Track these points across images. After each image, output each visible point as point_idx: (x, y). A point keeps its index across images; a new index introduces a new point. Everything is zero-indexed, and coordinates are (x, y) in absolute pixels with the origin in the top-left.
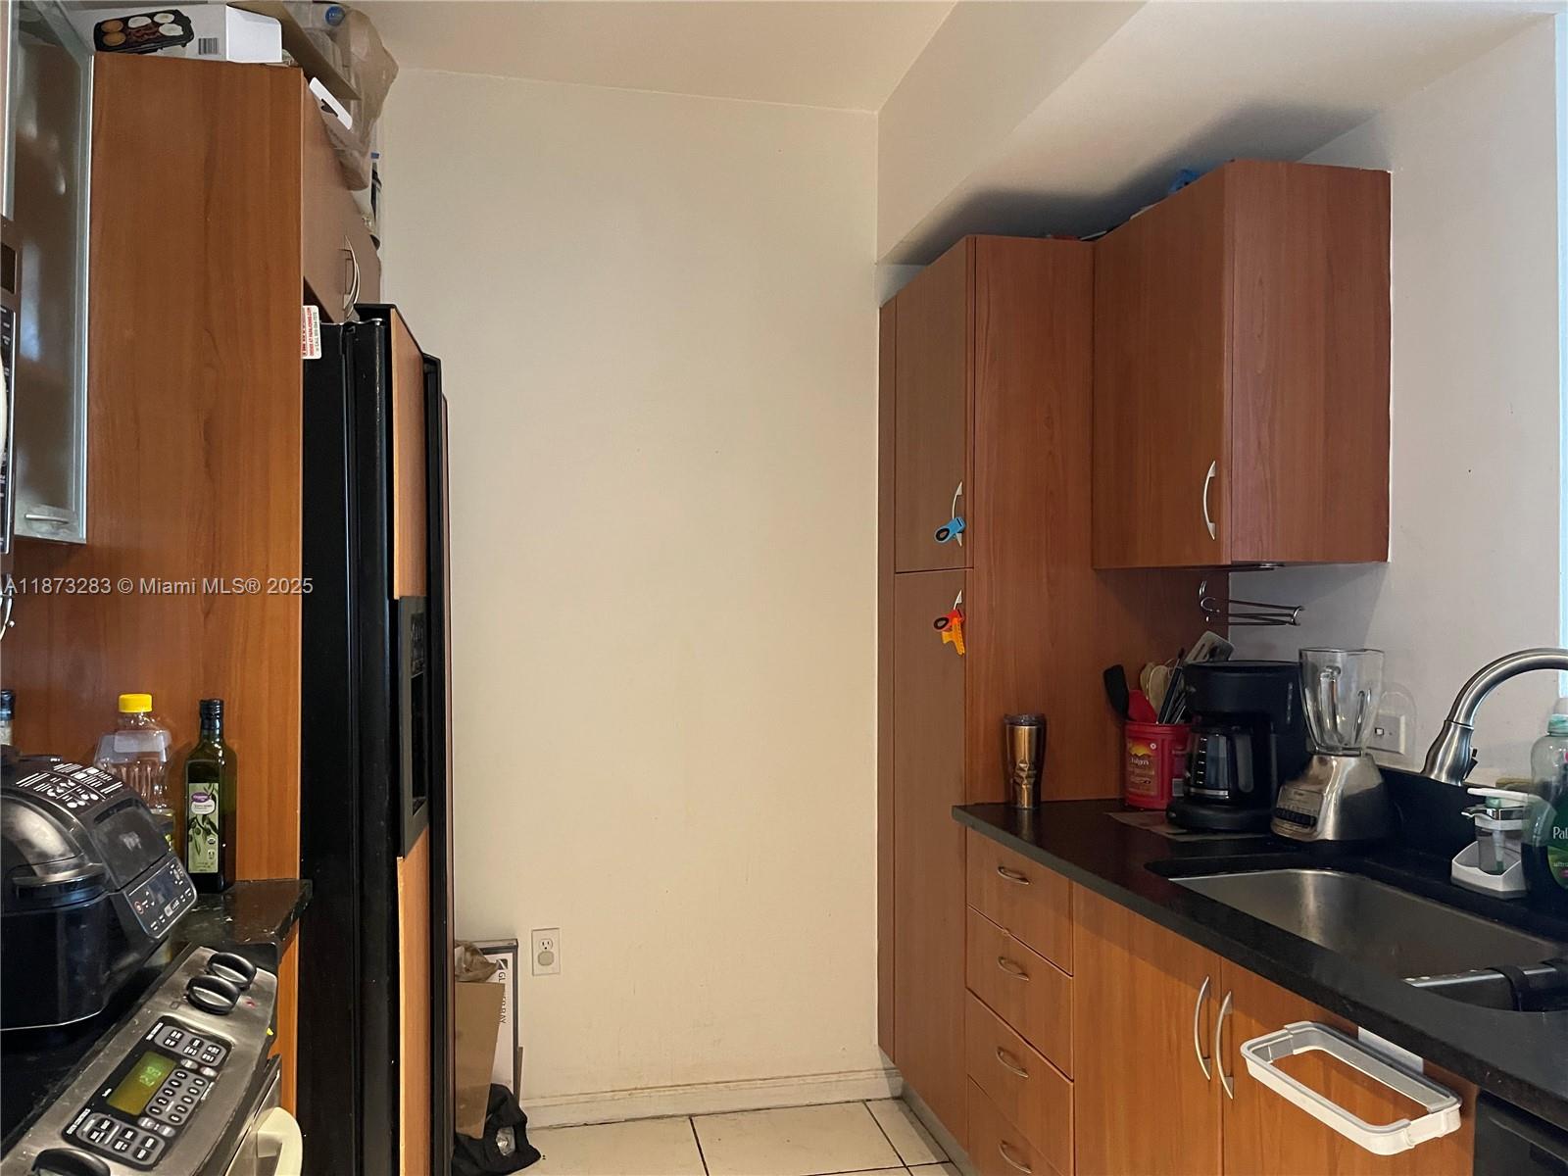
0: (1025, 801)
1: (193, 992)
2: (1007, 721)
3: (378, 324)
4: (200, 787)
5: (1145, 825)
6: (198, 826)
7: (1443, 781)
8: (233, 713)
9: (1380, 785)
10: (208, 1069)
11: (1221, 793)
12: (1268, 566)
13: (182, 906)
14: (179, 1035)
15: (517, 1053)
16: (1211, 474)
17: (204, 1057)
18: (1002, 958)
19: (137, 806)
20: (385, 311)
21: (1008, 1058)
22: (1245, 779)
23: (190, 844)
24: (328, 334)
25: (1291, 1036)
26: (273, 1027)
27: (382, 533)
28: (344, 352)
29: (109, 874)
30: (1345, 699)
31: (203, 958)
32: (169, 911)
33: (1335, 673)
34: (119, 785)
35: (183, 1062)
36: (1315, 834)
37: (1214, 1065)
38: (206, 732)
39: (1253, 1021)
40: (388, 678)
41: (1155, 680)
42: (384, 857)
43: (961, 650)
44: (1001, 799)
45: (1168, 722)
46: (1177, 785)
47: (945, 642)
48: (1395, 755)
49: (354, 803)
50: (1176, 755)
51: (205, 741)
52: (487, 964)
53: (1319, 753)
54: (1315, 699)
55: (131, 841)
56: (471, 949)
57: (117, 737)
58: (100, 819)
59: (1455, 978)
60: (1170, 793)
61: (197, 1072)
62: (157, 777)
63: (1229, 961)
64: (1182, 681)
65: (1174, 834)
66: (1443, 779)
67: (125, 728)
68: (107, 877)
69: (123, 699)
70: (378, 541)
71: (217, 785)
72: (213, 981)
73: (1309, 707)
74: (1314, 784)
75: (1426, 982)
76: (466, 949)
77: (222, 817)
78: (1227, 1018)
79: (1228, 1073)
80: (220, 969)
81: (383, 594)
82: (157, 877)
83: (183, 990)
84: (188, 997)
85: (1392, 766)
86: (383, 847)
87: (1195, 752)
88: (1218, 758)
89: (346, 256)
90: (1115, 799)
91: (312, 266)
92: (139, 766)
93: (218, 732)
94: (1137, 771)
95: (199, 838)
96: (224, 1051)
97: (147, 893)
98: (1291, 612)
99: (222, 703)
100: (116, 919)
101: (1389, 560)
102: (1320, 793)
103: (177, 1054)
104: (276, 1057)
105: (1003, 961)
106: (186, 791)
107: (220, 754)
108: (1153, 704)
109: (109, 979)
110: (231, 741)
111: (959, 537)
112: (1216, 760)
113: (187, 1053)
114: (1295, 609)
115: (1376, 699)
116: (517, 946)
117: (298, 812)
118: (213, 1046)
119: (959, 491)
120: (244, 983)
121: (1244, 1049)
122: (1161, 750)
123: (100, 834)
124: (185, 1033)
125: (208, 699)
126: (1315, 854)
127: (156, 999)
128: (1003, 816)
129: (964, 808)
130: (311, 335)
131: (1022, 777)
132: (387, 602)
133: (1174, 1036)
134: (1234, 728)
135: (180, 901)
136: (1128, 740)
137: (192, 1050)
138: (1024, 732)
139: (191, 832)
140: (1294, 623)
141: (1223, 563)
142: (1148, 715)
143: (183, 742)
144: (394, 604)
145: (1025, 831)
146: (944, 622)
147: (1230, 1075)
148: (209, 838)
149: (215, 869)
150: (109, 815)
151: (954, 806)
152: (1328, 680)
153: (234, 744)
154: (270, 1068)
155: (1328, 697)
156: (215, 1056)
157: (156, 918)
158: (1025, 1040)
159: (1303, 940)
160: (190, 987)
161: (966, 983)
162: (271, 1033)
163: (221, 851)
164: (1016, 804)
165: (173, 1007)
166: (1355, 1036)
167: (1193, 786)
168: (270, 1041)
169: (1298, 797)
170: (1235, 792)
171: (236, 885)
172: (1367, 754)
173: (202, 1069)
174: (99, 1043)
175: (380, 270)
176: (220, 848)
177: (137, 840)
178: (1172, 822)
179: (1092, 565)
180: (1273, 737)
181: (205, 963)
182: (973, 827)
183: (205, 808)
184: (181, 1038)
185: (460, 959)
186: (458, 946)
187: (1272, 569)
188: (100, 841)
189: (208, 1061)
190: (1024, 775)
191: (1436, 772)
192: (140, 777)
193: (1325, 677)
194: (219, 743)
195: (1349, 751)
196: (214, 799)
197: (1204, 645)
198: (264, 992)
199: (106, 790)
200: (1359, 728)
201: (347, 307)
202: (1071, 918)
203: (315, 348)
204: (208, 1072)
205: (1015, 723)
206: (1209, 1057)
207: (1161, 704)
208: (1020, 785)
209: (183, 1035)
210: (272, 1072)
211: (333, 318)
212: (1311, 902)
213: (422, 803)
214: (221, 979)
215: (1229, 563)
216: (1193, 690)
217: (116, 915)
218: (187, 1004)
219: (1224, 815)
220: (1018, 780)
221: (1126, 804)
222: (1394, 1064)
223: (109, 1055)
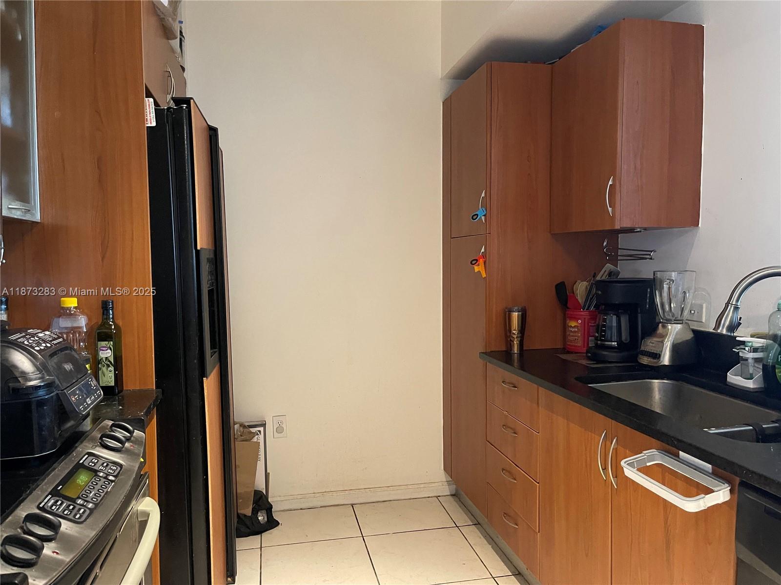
0: (516, 350)
1: (102, 440)
2: (507, 310)
3: (185, 108)
4: (103, 343)
5: (575, 360)
6: (103, 363)
7: (724, 333)
8: (119, 307)
9: (692, 338)
10: (111, 477)
11: (613, 343)
12: (638, 230)
13: (96, 399)
14: (96, 461)
15: (267, 476)
16: (610, 183)
17: (109, 471)
18: (504, 426)
19: (71, 351)
20: (187, 101)
21: (507, 473)
22: (625, 336)
23: (100, 371)
24: (159, 113)
25: (646, 457)
26: (144, 457)
27: (190, 215)
28: (168, 122)
29: (57, 382)
30: (676, 296)
31: (108, 425)
32: (89, 401)
33: (671, 282)
34: (61, 340)
35: (98, 473)
36: (660, 362)
37: (607, 473)
38: (105, 317)
39: (627, 451)
40: (196, 289)
41: (581, 289)
42: (197, 377)
43: (484, 275)
44: (504, 349)
45: (587, 309)
46: (592, 341)
47: (476, 271)
48: (701, 323)
49: (181, 352)
50: (591, 326)
51: (105, 321)
52: (251, 432)
53: (662, 322)
54: (661, 295)
55: (68, 367)
56: (242, 425)
57: (61, 319)
58: (52, 355)
59: (728, 429)
60: (588, 344)
61: (106, 478)
62: (82, 339)
63: (616, 422)
64: (595, 289)
65: (588, 364)
66: (724, 332)
67: (64, 315)
68: (56, 382)
69: (64, 301)
70: (189, 220)
71: (112, 343)
72: (113, 435)
73: (658, 300)
74: (658, 338)
75: (713, 431)
76: (240, 426)
77: (115, 358)
78: (614, 451)
79: (614, 477)
80: (116, 430)
81: (192, 247)
82: (82, 385)
83: (97, 440)
84: (100, 443)
85: (699, 329)
86: (197, 373)
87: (601, 324)
88: (612, 326)
89: (167, 74)
90: (561, 348)
91: (149, 77)
92: (72, 334)
93: (111, 316)
94: (572, 334)
95: (104, 369)
96: (119, 468)
97: (77, 392)
98: (649, 253)
99: (112, 302)
100: (62, 405)
101: (700, 225)
102: (662, 342)
103: (96, 470)
104: (146, 473)
105: (504, 427)
106: (96, 346)
107: (113, 327)
108: (580, 300)
109: (60, 435)
110: (118, 321)
111: (483, 218)
112: (611, 328)
113: (101, 469)
114: (652, 251)
115: (691, 294)
116: (266, 424)
117: (153, 356)
118: (113, 466)
119: (483, 195)
120: (129, 437)
121: (622, 463)
122: (584, 323)
123: (52, 363)
124: (99, 460)
125: (105, 300)
126: (659, 372)
127: (85, 443)
128: (505, 357)
129: (485, 353)
130: (150, 114)
131: (513, 338)
132: (194, 251)
133: (588, 459)
134: (620, 311)
135: (95, 396)
136: (567, 319)
137: (103, 468)
138: (515, 315)
139: (100, 366)
140: (651, 259)
141: (616, 228)
142: (578, 306)
143: (94, 321)
144: (198, 252)
145: (516, 363)
146: (476, 261)
147: (615, 476)
148: (110, 369)
149: (113, 384)
150: (56, 354)
151: (480, 353)
152: (668, 286)
153: (120, 323)
154: (143, 478)
155: (668, 294)
156: (114, 471)
157: (82, 404)
158: (516, 465)
159: (653, 411)
160: (101, 438)
161: (486, 439)
162: (143, 460)
163: (116, 376)
164: (511, 350)
165: (93, 448)
166: (678, 456)
167: (599, 340)
168: (142, 465)
169: (651, 344)
170: (620, 343)
171: (123, 392)
172: (686, 323)
173: (108, 477)
174: (56, 465)
175: (186, 84)
176: (115, 373)
177: (72, 367)
178: (589, 358)
179: (550, 232)
180: (639, 315)
181: (109, 427)
182: (490, 362)
183: (106, 353)
184: (97, 462)
185: (237, 430)
186: (236, 424)
187: (641, 232)
188: (52, 366)
189: (111, 473)
190: (515, 336)
191: (721, 328)
192: (73, 340)
193: (666, 284)
194: (112, 322)
195: (677, 321)
196: (111, 349)
197: (606, 271)
198: (138, 441)
199: (55, 342)
200: (682, 310)
201: (169, 101)
202: (538, 404)
203: (152, 120)
204: (111, 478)
205: (510, 311)
206: (605, 469)
207: (584, 300)
208: (513, 342)
209: (98, 461)
210: (144, 480)
211: (161, 105)
212: (657, 396)
213: (215, 352)
214: (116, 434)
215: (619, 228)
216: (600, 292)
217: (61, 402)
218: (100, 447)
219: (614, 354)
220: (512, 339)
221: (566, 350)
222: (697, 469)
223: (61, 470)
